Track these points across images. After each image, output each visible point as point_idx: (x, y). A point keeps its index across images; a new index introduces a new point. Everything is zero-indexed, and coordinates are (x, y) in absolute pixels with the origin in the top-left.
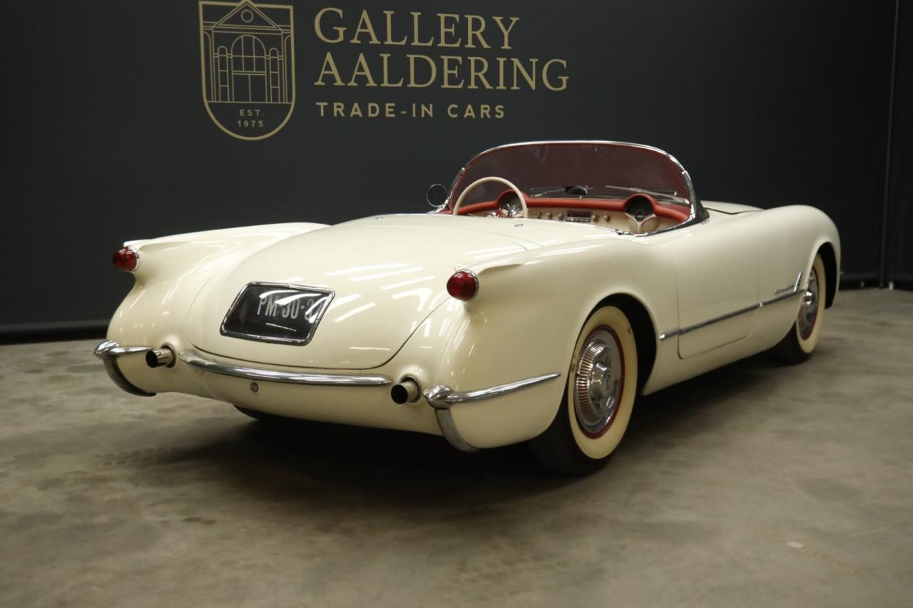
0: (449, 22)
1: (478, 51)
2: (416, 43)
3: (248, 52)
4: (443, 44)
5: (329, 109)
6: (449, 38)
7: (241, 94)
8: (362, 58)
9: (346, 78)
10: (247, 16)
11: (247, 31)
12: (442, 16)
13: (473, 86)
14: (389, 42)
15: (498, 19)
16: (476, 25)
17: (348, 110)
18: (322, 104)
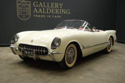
0: (53, 4)
1: (57, 8)
2: (48, 7)
3: (24, 8)
4: (52, 7)
5: (35, 16)
6: (53, 6)
7: (23, 14)
8: (40, 9)
9: (38, 12)
10: (24, 3)
11: (24, 5)
12: (52, 3)
13: (56, 13)
14: (44, 7)
15: (60, 4)
16: (57, 5)
17: (38, 16)
18: (34, 15)
